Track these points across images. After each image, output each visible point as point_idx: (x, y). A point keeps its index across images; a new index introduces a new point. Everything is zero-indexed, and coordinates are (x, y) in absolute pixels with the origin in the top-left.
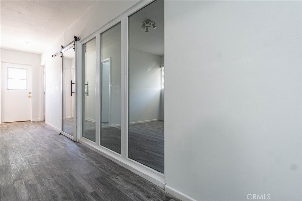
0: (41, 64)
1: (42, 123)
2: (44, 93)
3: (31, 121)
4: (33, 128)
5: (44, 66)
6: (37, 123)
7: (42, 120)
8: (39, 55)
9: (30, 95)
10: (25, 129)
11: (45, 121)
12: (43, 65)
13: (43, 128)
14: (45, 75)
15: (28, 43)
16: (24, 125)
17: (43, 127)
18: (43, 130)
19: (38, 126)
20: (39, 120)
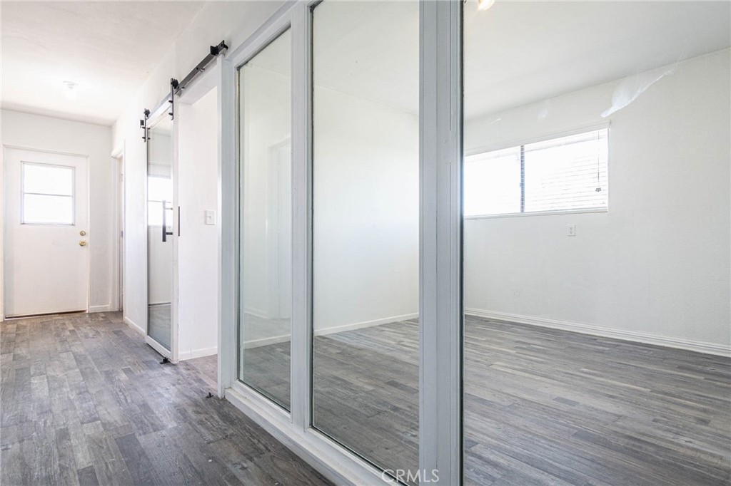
0: (114, 153)
1: (114, 320)
2: (122, 232)
3: (87, 312)
4: (87, 337)
5: (120, 159)
6: (101, 319)
7: (117, 310)
8: (108, 128)
9: (84, 239)
10: (63, 341)
11: (122, 311)
12: (119, 157)
13: (116, 336)
14: (123, 182)
15: (71, 85)
16: (64, 324)
17: (115, 332)
18: (114, 344)
19: (104, 330)
20: (109, 310)
